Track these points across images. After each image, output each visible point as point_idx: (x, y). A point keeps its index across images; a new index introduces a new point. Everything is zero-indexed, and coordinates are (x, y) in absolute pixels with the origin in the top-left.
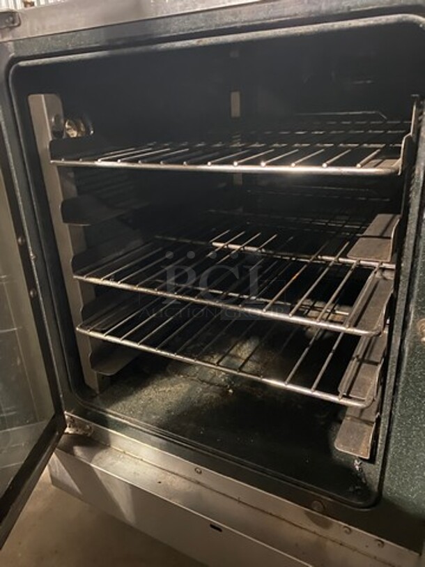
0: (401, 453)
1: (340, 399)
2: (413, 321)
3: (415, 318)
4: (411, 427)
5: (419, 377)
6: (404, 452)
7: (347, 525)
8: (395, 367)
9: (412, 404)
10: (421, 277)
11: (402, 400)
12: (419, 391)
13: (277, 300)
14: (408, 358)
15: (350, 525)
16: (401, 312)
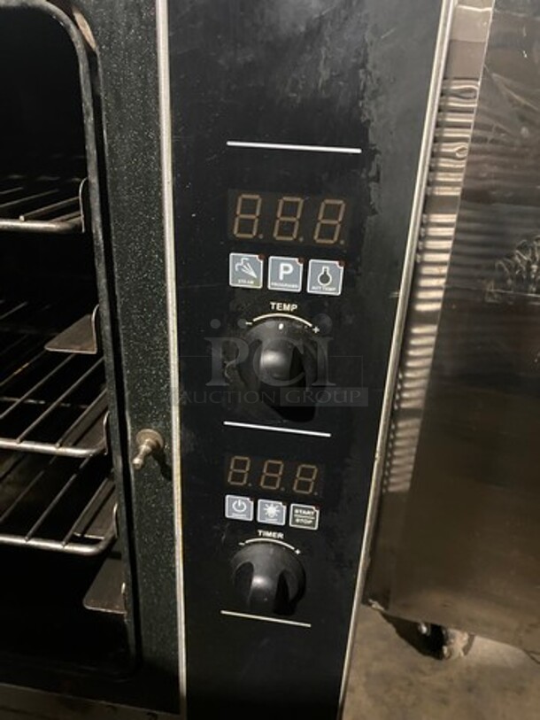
0: (153, 603)
1: (64, 546)
2: (132, 434)
3: (133, 430)
4: (158, 569)
5: (153, 505)
6: (155, 601)
7: (110, 704)
8: (123, 496)
9: (152, 540)
10: (128, 375)
11: (140, 536)
12: (156, 523)
13: (28, 398)
14: (136, 482)
15: (114, 702)
16: (116, 424)
